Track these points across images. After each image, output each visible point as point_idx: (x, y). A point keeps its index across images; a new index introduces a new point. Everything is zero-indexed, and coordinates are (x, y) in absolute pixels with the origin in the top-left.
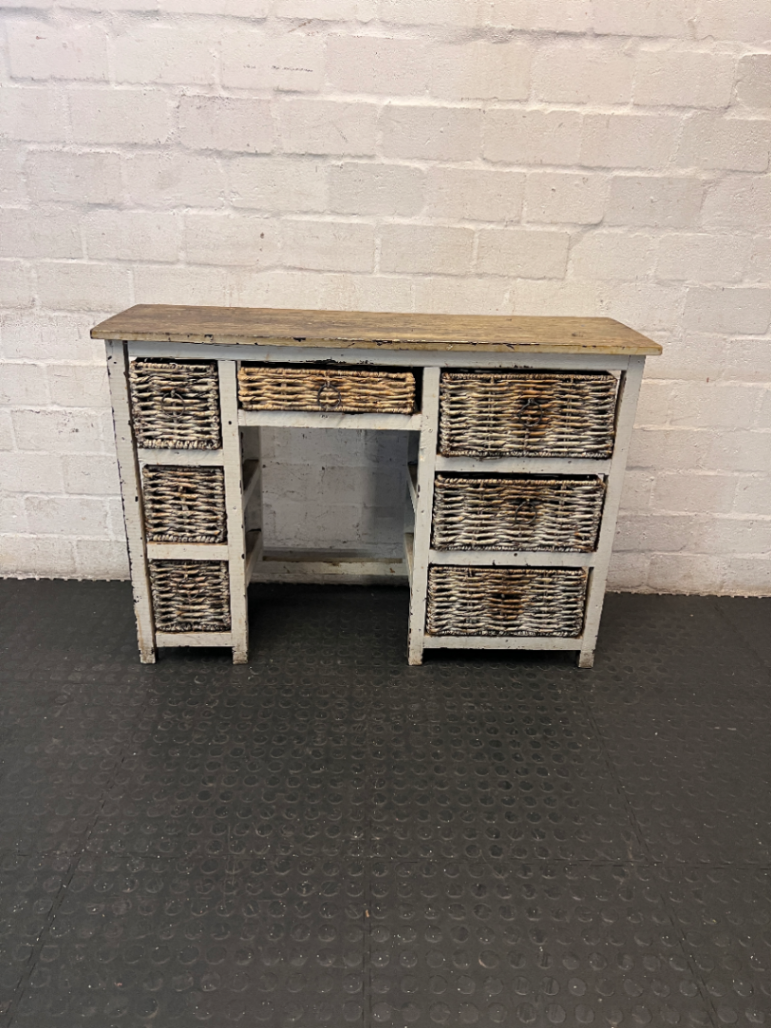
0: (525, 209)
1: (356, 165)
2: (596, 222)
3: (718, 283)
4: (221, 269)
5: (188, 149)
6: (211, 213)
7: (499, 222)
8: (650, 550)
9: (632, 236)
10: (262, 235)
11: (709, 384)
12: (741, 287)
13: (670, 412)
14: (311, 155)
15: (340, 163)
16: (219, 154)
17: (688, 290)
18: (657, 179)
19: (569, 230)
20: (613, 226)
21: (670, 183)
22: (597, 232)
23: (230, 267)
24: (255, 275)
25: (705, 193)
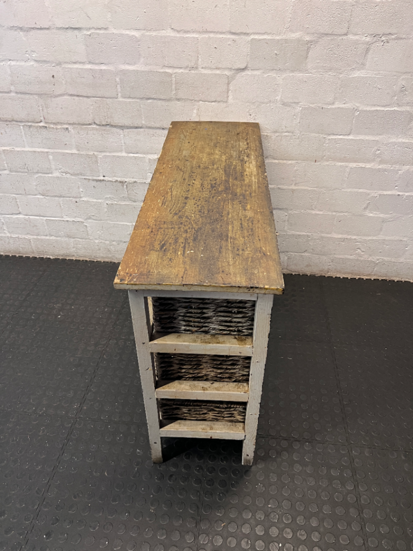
0: (200, 60)
1: (98, 34)
2: (244, 68)
3: (320, 105)
4: (35, 96)
5: (4, 27)
6: (23, 63)
7: (186, 67)
8: (287, 252)
9: (266, 76)
10: (53, 76)
11: (316, 164)
12: (333, 107)
13: (294, 179)
14: (71, 28)
15: (89, 33)
16: (21, 29)
17: (301, 108)
18: (278, 40)
19: (227, 73)
20: (254, 70)
21: (286, 43)
22: (243, 73)
23: (40, 95)
24: (53, 99)
25: (308, 48)
